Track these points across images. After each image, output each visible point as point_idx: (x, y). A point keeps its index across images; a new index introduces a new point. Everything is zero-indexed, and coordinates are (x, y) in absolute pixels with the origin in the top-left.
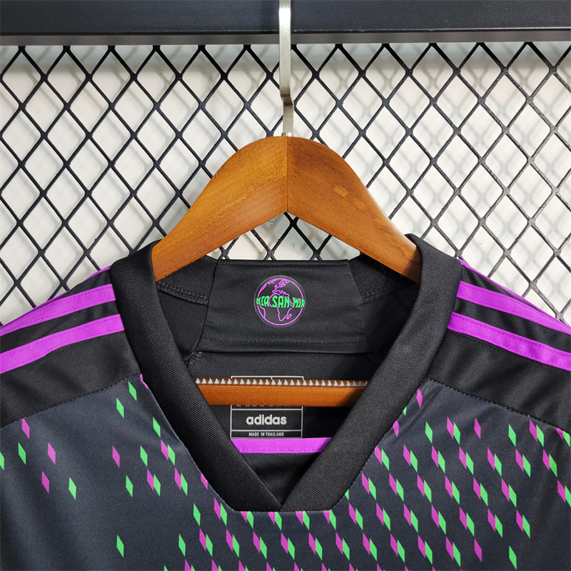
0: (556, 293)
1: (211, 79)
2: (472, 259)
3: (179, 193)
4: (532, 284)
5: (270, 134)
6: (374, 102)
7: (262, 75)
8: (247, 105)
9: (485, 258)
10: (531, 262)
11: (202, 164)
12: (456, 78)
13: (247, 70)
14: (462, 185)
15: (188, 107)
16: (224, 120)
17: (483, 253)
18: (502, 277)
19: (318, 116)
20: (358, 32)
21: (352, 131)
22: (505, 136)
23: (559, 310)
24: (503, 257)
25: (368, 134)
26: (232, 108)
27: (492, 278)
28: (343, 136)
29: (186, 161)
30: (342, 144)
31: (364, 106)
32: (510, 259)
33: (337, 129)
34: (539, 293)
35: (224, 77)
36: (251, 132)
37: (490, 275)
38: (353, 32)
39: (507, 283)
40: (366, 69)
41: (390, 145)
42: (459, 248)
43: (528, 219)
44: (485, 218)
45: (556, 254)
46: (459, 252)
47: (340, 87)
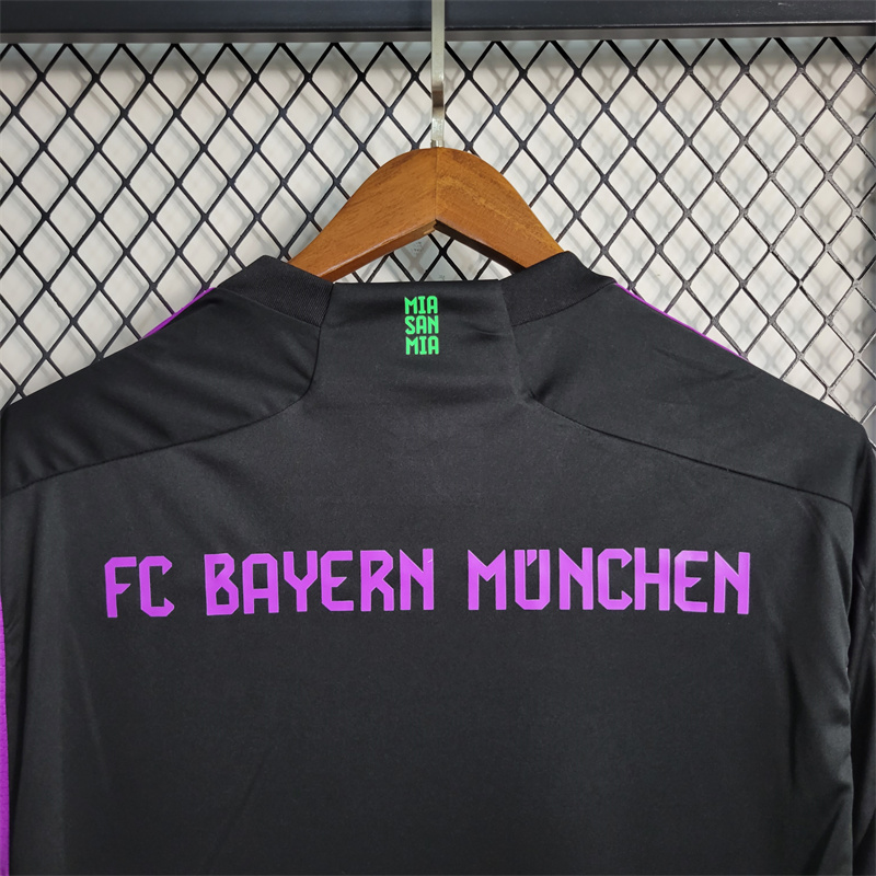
0: (744, 332)
2: (648, 292)
3: (310, 217)
4: (714, 321)
5: (415, 146)
6: (537, 107)
7: (405, 75)
8: (389, 112)
9: (664, 291)
10: (717, 297)
11: (336, 182)
12: (633, 78)
13: (387, 69)
14: (637, 206)
15: (318, 114)
16: (361, 127)
17: (662, 286)
18: (683, 314)
19: (472, 124)
20: (517, 29)
21: (511, 143)
22: (688, 148)
23: (744, 350)
24: (682, 290)
25: (530, 146)
26: (371, 115)
27: (670, 314)
28: (501, 148)
29: (317, 178)
30: (500, 158)
31: (526, 112)
32: (690, 292)
33: (493, 139)
34: (722, 331)
35: (362, 77)
36: (393, 143)
37: (667, 310)
38: (511, 29)
39: (688, 320)
40: (528, 68)
41: (556, 159)
42: (632, 280)
43: (711, 245)
44: (662, 244)
45: (743, 286)
46: (632, 284)
47: (497, 90)
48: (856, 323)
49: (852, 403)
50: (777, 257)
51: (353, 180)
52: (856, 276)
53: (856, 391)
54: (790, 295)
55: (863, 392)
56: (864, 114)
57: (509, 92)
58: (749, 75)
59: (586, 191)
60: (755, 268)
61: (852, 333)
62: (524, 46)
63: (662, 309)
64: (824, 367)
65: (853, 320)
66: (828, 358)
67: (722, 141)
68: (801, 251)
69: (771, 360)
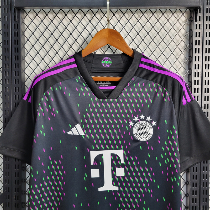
0: (163, 61)
1: (91, 15)
2: (146, 54)
3: (85, 40)
4: (157, 59)
5: (104, 28)
11: (90, 34)
14: (144, 39)
16: (94, 24)
17: (148, 53)
18: (152, 58)
19: (115, 24)
21: (121, 27)
23: (162, 65)
24: (152, 54)
25: (125, 28)
27: (149, 58)
29: (87, 33)
30: (119, 30)
31: (124, 21)
32: (153, 54)
33: (118, 27)
34: (159, 61)
35: (95, 15)
41: (130, 30)
43: (157, 46)
44: (148, 45)
45: (162, 53)
46: (143, 53)
47: (119, 17)
48: (183, 60)
49: (182, 74)
50: (168, 48)
51: (94, 33)
52: (182, 51)
53: (183, 72)
54: (171, 55)
55: (184, 72)
56: (185, 22)
57: (121, 18)
58: (164, 15)
59: (135, 36)
60: (165, 50)
61: (182, 62)
62: (124, 10)
63: (148, 57)
64: (177, 68)
65: (182, 59)
66: (178, 66)
67: (159, 27)
68: (173, 47)
69: (168, 67)
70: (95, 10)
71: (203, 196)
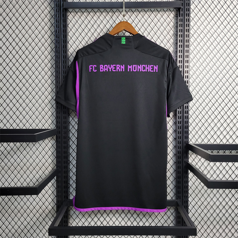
1: (112, 13)
3: (108, 30)
5: (121, 21)
6: (135, 17)
8: (118, 17)
10: (156, 39)
13: (118, 12)
14: (147, 29)
15: (109, 18)
16: (114, 19)
19: (127, 19)
25: (134, 21)
29: (109, 25)
30: (131, 23)
33: (130, 20)
36: (118, 21)
40: (134, 12)
41: (137, 23)
44: (149, 33)
51: (114, 26)
57: (132, 15)
59: (141, 27)
62: (133, 10)
70: (115, 10)
71: (185, 135)
